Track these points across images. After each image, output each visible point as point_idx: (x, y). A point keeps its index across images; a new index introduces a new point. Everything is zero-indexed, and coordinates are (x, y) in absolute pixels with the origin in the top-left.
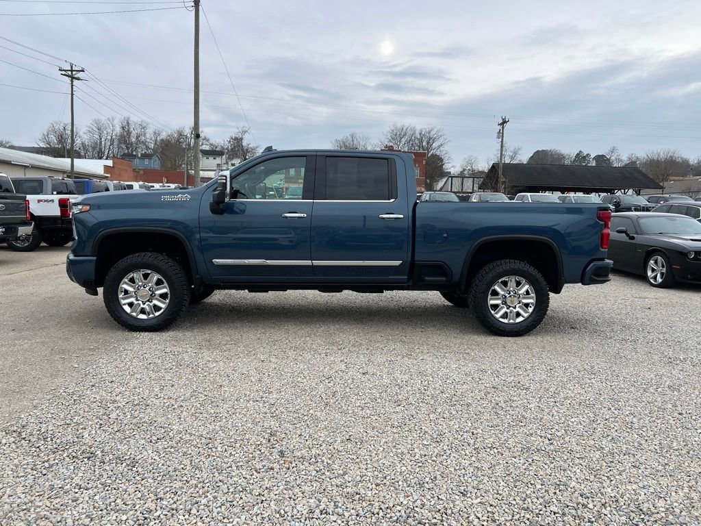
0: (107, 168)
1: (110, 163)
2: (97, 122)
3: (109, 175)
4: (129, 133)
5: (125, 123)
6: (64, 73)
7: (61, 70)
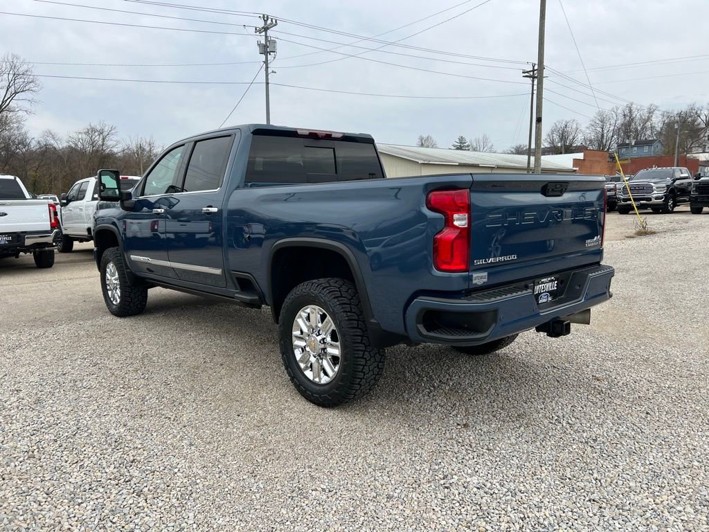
0: (576, 162)
1: (580, 156)
2: (601, 114)
3: (577, 169)
4: (632, 120)
5: (627, 112)
6: (527, 74)
7: (525, 73)
